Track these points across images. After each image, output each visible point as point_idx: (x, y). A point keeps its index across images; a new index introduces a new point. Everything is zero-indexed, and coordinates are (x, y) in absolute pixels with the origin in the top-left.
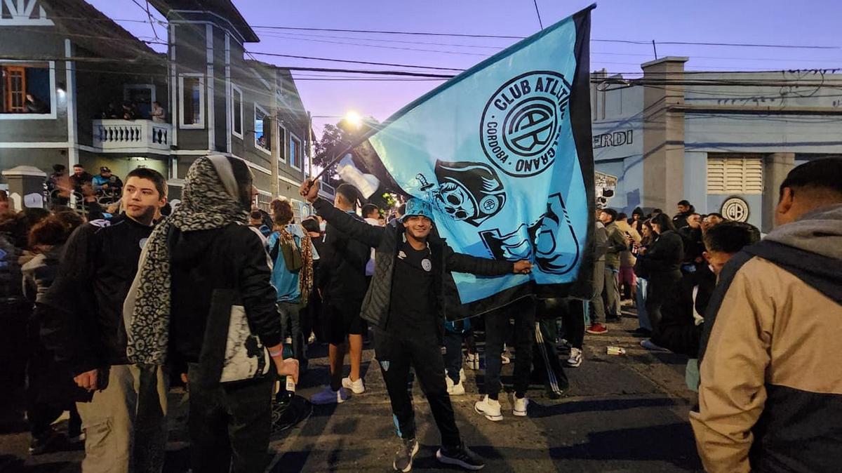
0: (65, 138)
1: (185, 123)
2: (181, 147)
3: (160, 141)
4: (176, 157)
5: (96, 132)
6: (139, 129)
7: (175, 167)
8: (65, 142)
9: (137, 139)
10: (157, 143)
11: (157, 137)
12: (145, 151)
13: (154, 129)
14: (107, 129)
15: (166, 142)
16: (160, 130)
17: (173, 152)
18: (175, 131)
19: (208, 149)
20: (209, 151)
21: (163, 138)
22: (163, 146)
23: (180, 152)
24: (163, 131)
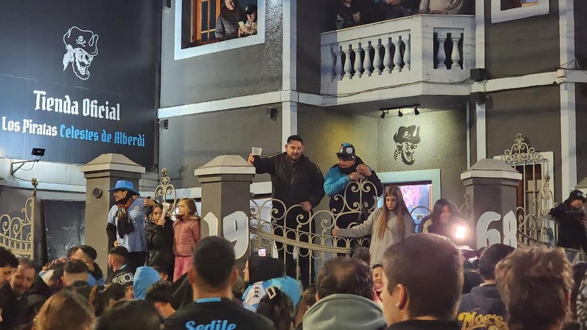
0: (275, 83)
1: (503, 8)
2: (492, 71)
3: (449, 63)
4: (483, 97)
5: (326, 60)
6: (405, 39)
7: (481, 124)
8: (276, 90)
9: (402, 65)
10: (443, 70)
11: (442, 53)
12: (417, 91)
13: (435, 35)
14: (345, 49)
15: (460, 63)
16: (449, 35)
17: (477, 87)
18: (480, 32)
19: (556, 68)
20: (560, 72)
21: (455, 54)
22: (456, 73)
23: (493, 85)
24: (456, 36)
